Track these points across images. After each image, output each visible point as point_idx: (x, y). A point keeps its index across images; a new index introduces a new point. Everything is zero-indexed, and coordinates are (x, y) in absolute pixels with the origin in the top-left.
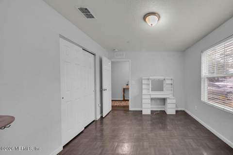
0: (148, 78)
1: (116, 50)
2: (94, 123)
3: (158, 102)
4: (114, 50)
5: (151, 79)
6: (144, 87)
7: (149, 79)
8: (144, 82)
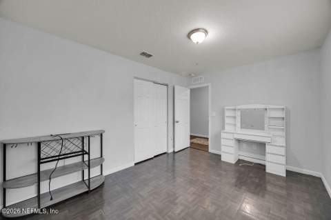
0: (233, 107)
1: (193, 75)
2: (166, 155)
3: (255, 147)
4: (190, 75)
5: (239, 109)
6: (227, 120)
7: (235, 110)
8: (227, 113)
